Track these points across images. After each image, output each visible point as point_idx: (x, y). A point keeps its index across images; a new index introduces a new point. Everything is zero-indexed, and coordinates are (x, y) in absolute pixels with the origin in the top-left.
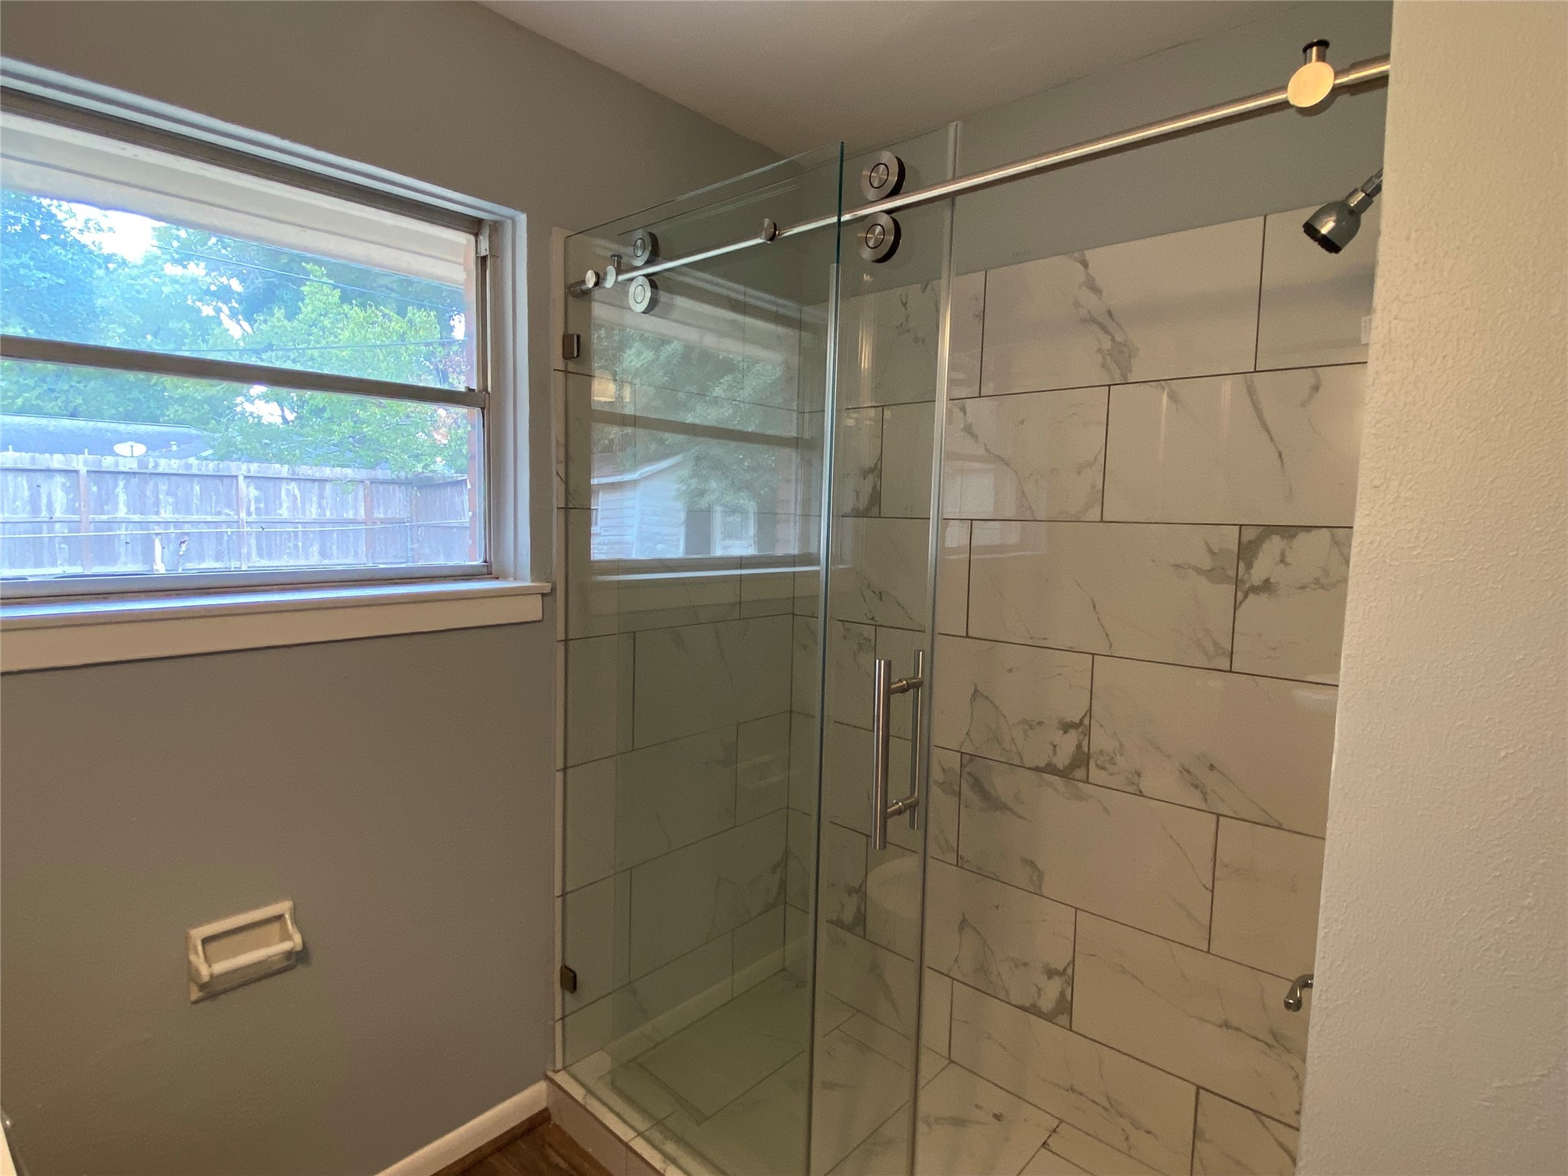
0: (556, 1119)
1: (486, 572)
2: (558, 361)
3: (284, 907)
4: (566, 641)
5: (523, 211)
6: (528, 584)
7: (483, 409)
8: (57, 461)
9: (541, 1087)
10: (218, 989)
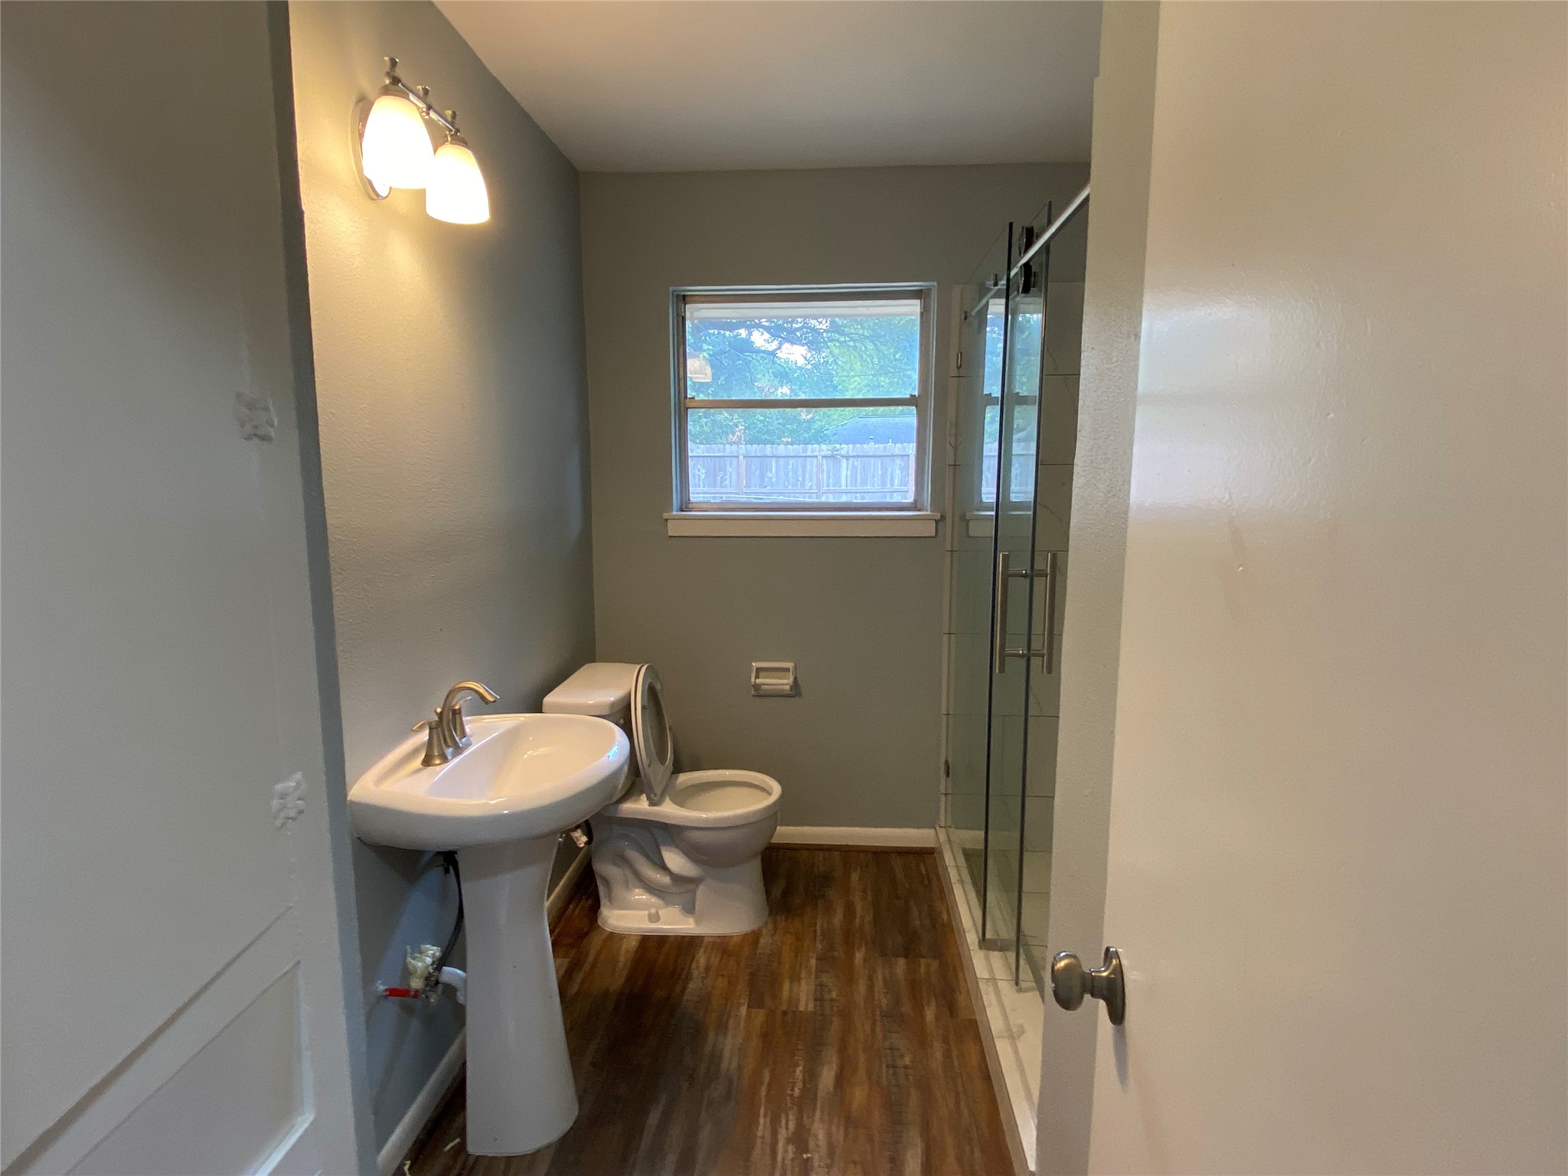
0: (934, 854)
1: (914, 506)
2: (954, 371)
3: (790, 665)
4: (952, 551)
5: (935, 280)
6: (928, 513)
7: (916, 407)
9: (931, 832)
10: (762, 693)
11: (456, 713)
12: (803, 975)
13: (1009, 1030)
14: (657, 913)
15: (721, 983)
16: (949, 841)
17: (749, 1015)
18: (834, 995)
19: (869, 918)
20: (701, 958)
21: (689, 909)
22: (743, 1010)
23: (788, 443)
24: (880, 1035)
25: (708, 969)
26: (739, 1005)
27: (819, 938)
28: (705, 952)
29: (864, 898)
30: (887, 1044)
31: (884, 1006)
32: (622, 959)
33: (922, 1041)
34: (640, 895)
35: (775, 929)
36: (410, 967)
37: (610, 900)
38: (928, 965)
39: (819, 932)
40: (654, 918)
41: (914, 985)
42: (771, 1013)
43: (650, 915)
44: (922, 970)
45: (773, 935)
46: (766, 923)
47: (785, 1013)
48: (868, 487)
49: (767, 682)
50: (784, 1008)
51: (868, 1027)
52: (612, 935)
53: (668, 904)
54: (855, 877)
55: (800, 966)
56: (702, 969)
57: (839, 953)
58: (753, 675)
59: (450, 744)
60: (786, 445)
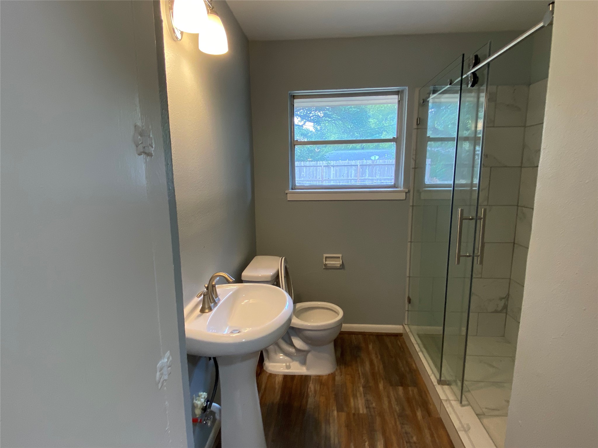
0: (404, 336)
1: (394, 186)
2: (415, 126)
3: (340, 255)
4: (413, 206)
5: (407, 86)
6: (402, 189)
7: (396, 142)
8: (353, 162)
9: (401, 327)
10: (328, 267)
11: (213, 286)
12: (358, 395)
13: (463, 427)
14: (290, 365)
15: (323, 399)
16: (411, 331)
17: (338, 416)
18: (374, 405)
19: (381, 367)
20: (311, 386)
21: (303, 363)
22: (335, 413)
23: (310, 161)
24: (399, 426)
25: (315, 391)
26: (333, 411)
27: (361, 377)
28: (312, 383)
29: (377, 357)
30: (403, 430)
31: (398, 412)
32: (277, 386)
33: (419, 429)
34: (281, 356)
35: (341, 372)
36: (195, 405)
37: (268, 358)
38: (413, 391)
39: (361, 374)
40: (288, 367)
41: (409, 400)
42: (348, 414)
43: (286, 366)
44: (411, 392)
45: (341, 375)
46: (336, 370)
47: (354, 414)
48: (342, 178)
49: (330, 262)
50: (353, 412)
51: (393, 422)
52: (271, 375)
53: (293, 360)
54: (371, 347)
55: (356, 391)
56: (313, 392)
57: (372, 384)
58: (324, 260)
59: (212, 301)
60: (309, 162)
